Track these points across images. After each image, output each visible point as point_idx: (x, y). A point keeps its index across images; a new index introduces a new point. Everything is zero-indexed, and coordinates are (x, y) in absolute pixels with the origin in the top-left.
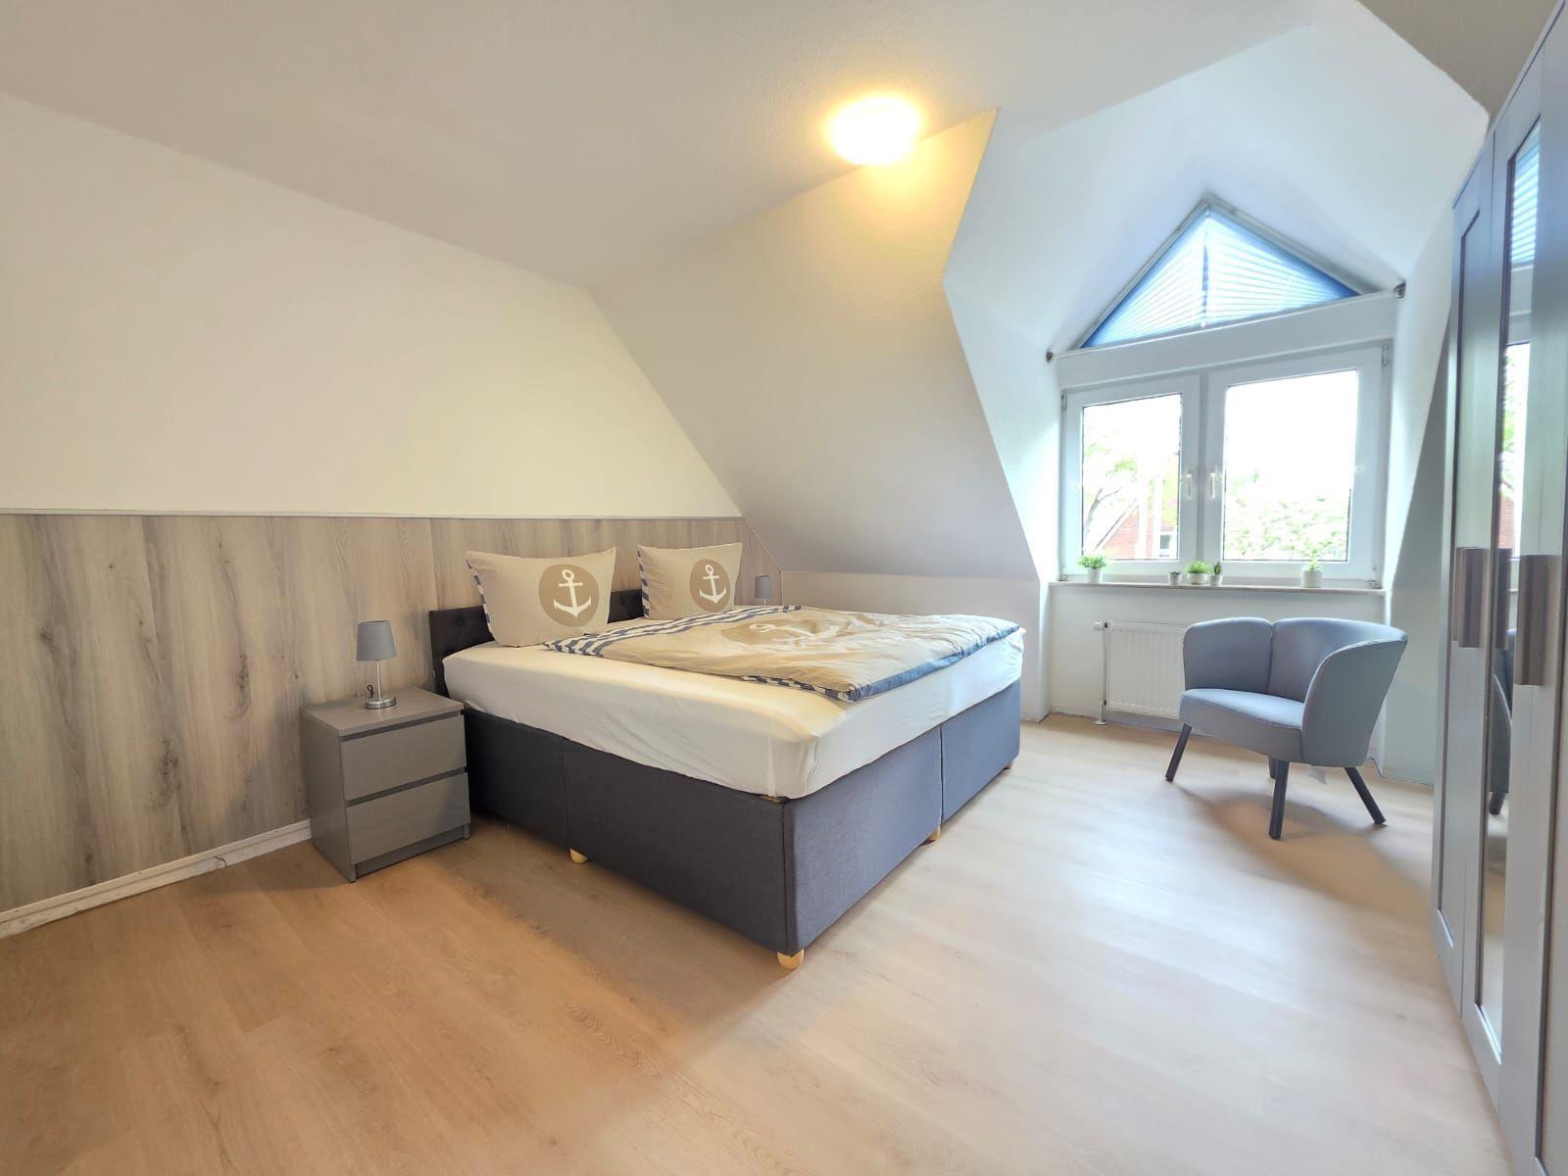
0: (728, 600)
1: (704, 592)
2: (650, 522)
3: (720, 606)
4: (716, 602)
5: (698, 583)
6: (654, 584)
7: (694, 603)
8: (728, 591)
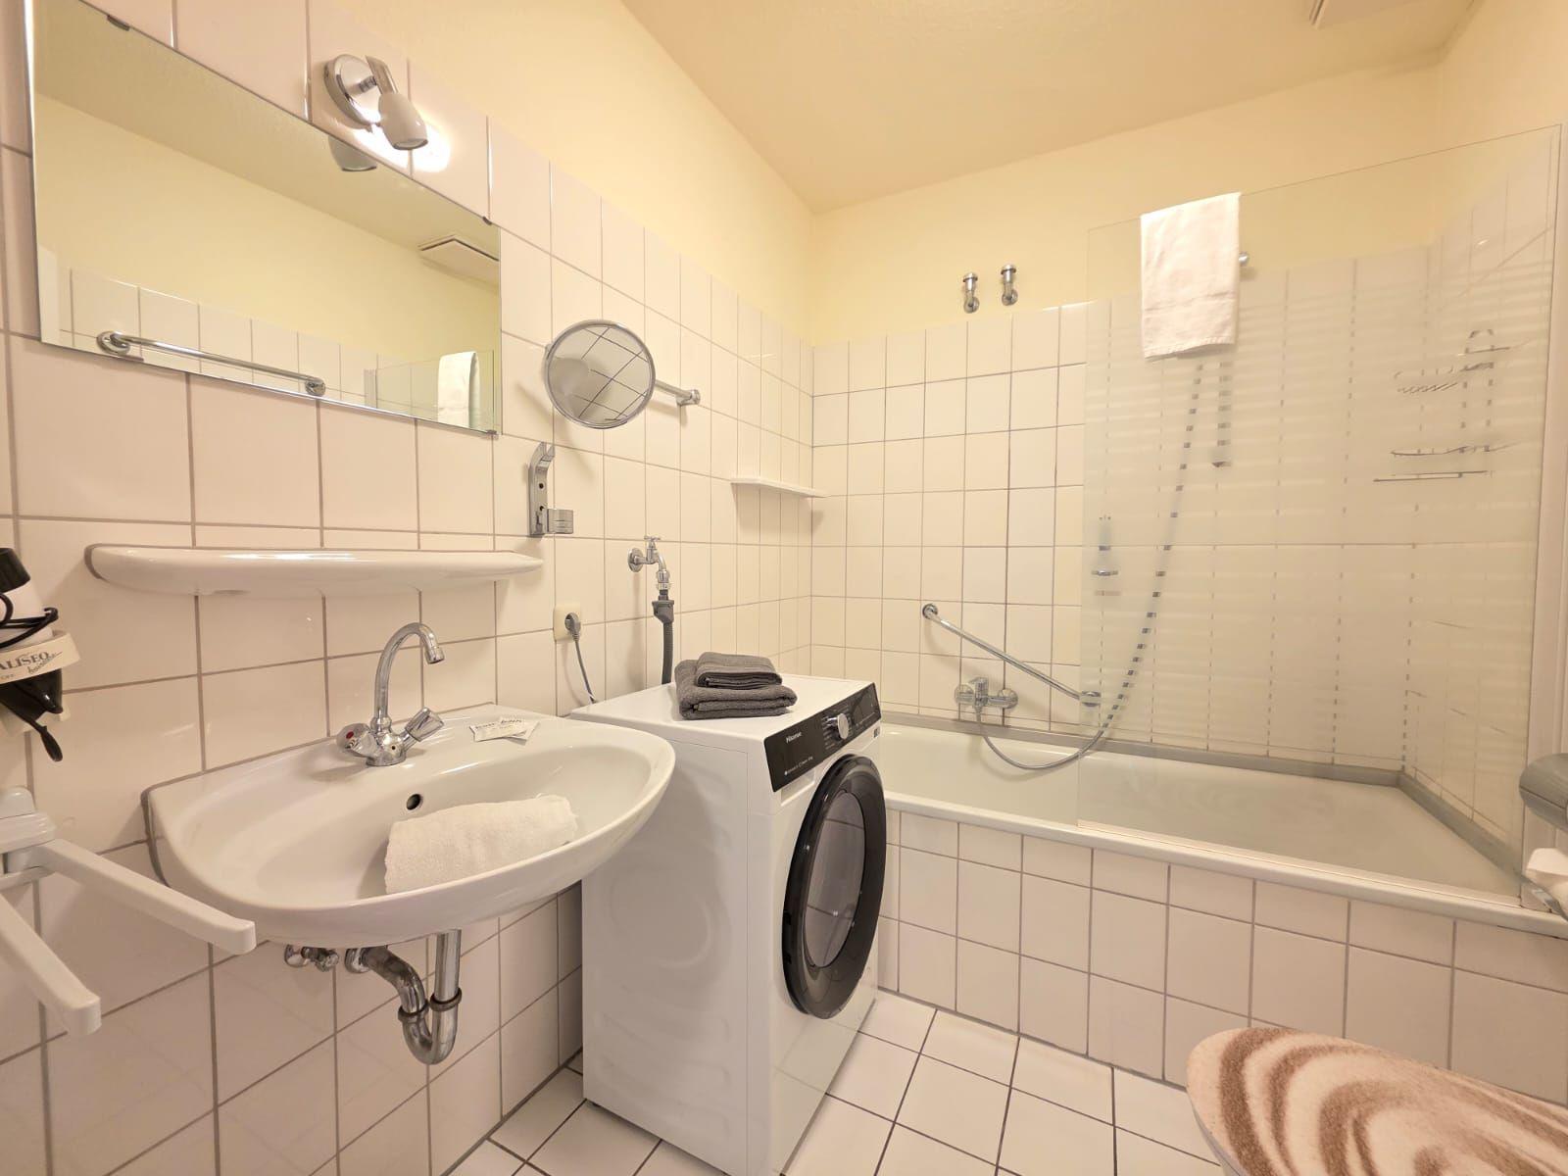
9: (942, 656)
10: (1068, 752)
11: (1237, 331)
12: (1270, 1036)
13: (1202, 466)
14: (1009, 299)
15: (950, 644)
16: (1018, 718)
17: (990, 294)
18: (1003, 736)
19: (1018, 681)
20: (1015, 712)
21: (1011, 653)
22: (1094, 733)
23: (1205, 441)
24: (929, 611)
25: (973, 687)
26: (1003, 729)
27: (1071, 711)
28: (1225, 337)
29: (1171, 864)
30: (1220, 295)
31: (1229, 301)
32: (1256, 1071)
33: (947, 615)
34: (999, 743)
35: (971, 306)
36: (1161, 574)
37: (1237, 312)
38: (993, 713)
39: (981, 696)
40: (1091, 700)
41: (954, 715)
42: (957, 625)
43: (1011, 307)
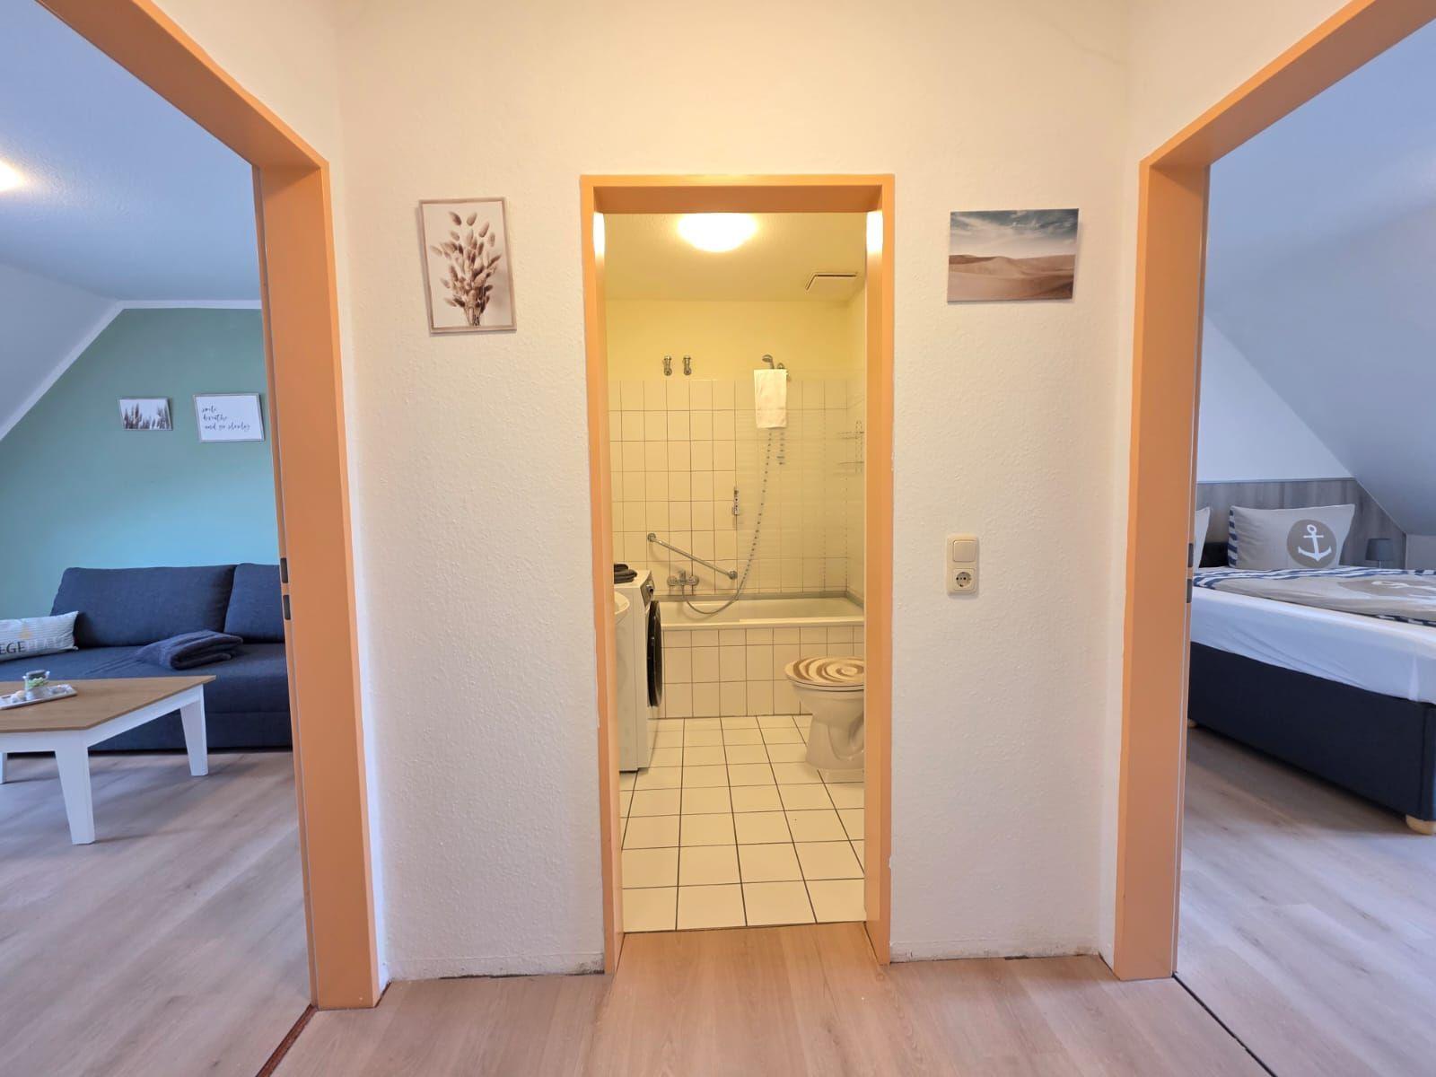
0: (1333, 558)
1: (1303, 549)
2: (1239, 485)
3: (1325, 562)
4: (1318, 559)
5: (1297, 540)
6: (1247, 539)
7: (1289, 557)
8: (1334, 550)
9: (657, 561)
10: (724, 603)
11: (788, 423)
12: (805, 660)
13: (774, 463)
14: (688, 372)
15: (663, 554)
16: (699, 590)
17: (678, 367)
18: (694, 600)
19: (699, 571)
20: (698, 587)
21: (695, 555)
22: (735, 592)
23: (775, 451)
24: (651, 538)
25: (678, 577)
26: (693, 597)
27: (725, 583)
28: (784, 425)
29: (773, 628)
30: (782, 409)
31: (785, 411)
32: (801, 667)
33: (660, 537)
34: (694, 604)
35: (668, 373)
36: (760, 514)
37: (787, 414)
38: (688, 588)
39: (684, 579)
40: (733, 576)
41: (666, 593)
42: (666, 542)
43: (687, 377)
